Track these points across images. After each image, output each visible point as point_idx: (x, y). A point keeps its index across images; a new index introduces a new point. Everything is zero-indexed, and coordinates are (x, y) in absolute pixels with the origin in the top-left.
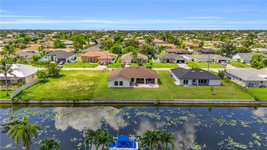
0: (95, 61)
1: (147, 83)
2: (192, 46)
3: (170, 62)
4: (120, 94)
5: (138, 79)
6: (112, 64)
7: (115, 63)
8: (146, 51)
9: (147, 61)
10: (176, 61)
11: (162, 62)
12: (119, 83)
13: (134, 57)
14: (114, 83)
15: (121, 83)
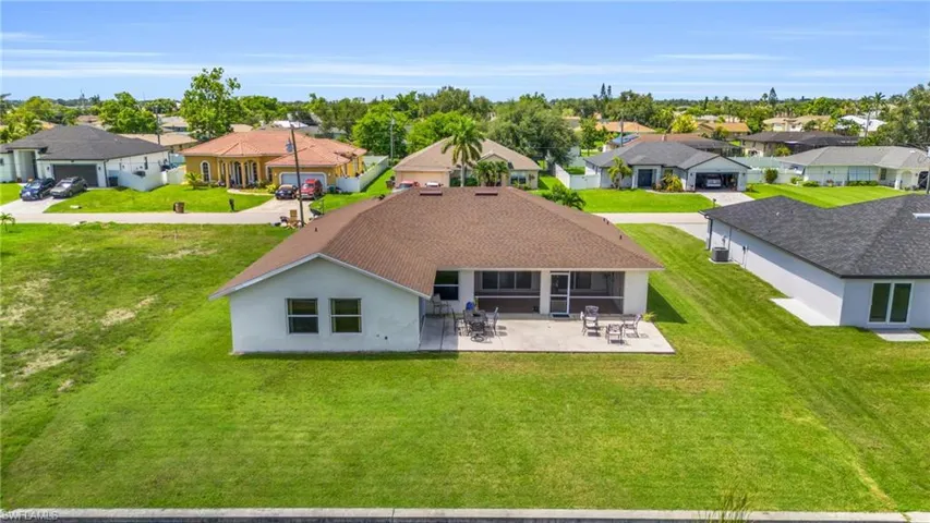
0: (259, 181)
1: (558, 313)
2: (719, 131)
3: (658, 185)
4: (313, 436)
5: (487, 280)
6: (347, 193)
7: (364, 190)
8: (526, 135)
9: (534, 183)
10: (693, 180)
11: (616, 186)
12: (325, 317)
13: (465, 158)
14: (281, 316)
15: (347, 316)
